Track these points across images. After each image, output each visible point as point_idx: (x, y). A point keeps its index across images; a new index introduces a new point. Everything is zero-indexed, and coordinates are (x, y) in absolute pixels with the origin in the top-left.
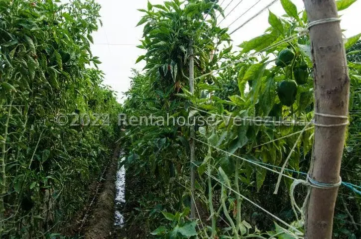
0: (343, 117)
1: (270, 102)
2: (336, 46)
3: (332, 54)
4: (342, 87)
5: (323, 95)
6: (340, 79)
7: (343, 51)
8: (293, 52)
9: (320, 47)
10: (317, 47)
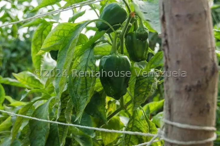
0: (208, 128)
1: (87, 91)
2: (200, 14)
3: (194, 26)
4: (207, 81)
5: (178, 92)
6: (205, 69)
7: (209, 23)
8: (125, 9)
9: (176, 13)
10: (171, 14)
